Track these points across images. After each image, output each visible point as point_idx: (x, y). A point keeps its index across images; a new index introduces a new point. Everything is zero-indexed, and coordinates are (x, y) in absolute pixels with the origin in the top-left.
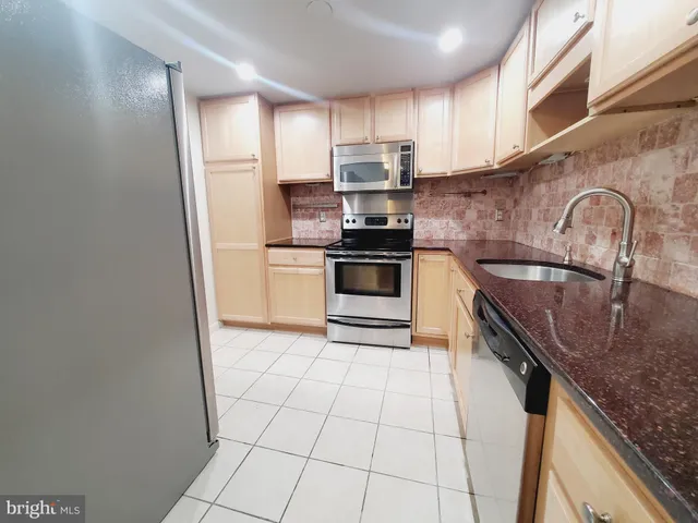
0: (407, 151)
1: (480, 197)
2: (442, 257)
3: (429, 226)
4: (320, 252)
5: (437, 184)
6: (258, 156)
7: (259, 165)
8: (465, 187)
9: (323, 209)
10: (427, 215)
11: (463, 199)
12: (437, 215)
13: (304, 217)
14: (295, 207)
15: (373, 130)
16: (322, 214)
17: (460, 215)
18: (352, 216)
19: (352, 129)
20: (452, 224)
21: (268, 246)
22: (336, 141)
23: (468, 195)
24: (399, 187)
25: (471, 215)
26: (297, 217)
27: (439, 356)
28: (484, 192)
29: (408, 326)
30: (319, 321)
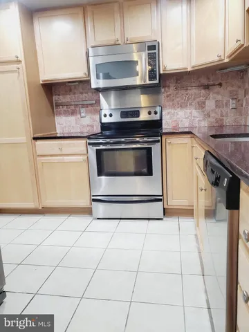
0: (153, 50)
1: (217, 89)
2: (186, 140)
3: (175, 116)
4: (83, 142)
5: (180, 78)
6: (21, 58)
7: (22, 66)
8: (204, 81)
9: (83, 106)
10: (173, 107)
11: (203, 91)
12: (181, 106)
13: (66, 113)
14: (58, 105)
15: (123, 34)
16: (83, 110)
17: (201, 105)
18: (109, 110)
19: (104, 32)
20: (195, 113)
21: (35, 139)
22: (91, 42)
23: (207, 87)
24: (148, 82)
25: (210, 104)
26: (60, 114)
27: (187, 223)
28: (220, 85)
29: (160, 200)
30: (84, 202)
